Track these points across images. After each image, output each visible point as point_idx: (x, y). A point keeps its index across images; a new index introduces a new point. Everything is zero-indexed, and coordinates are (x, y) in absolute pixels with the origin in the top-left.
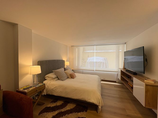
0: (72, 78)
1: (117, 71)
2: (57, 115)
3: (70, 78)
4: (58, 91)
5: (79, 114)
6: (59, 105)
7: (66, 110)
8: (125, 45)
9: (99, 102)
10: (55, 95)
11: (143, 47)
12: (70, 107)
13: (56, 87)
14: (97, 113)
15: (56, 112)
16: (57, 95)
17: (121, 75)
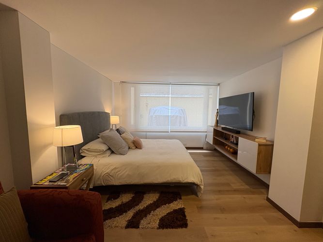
0: (136, 147)
1: (206, 131)
2: (133, 217)
3: (133, 148)
4: (121, 176)
5: (172, 205)
6: (127, 200)
7: (147, 206)
8: (219, 87)
9: (200, 180)
10: (115, 184)
11: (254, 93)
12: (149, 199)
13: (115, 168)
14: (197, 197)
15: (130, 214)
16: (120, 184)
17: (214, 135)
